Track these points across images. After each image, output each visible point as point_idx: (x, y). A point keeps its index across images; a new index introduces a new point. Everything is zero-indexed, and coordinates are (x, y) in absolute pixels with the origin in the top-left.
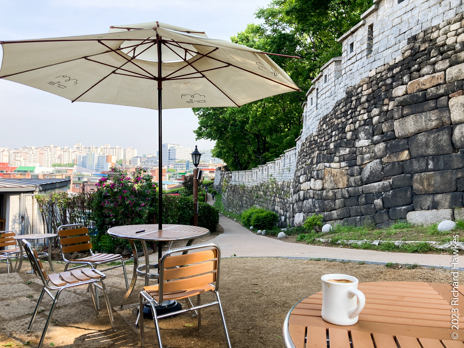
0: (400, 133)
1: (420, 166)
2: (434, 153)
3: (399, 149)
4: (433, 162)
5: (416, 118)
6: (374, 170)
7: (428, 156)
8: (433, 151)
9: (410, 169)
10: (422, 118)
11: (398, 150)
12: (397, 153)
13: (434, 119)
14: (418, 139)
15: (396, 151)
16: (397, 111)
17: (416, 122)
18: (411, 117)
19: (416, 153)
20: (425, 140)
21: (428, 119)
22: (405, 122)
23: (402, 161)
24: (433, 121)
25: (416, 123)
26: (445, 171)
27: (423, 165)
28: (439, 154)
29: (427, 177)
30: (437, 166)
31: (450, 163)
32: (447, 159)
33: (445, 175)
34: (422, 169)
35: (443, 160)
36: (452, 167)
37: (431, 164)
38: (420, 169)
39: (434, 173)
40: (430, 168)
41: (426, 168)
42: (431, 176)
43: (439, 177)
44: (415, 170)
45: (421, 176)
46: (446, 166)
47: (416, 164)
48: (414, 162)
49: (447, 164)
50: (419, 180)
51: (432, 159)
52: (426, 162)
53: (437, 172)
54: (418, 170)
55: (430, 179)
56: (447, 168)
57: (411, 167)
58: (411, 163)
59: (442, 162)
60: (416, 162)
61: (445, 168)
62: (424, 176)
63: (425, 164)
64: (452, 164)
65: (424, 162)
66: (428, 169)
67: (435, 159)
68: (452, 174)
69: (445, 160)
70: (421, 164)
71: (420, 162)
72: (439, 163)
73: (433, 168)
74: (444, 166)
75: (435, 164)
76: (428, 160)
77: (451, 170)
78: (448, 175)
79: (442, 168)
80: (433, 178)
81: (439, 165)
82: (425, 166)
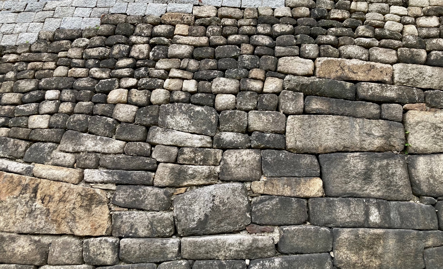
0: (301, 142)
1: (352, 214)
2: (379, 194)
3: (299, 172)
4: (379, 211)
5: (341, 123)
6: (224, 204)
7: (368, 197)
8: (378, 191)
9: (327, 218)
10: (354, 127)
11: (297, 174)
12: (294, 179)
13: (377, 134)
14: (347, 162)
15: (289, 174)
16: (293, 100)
17: (340, 130)
18: (330, 119)
19: (341, 188)
20: (363, 167)
21: (366, 131)
22: (316, 125)
23: (307, 198)
24: (375, 137)
25: (341, 132)
26: (406, 232)
27: (358, 213)
28: (389, 199)
29: (370, 238)
30: (388, 220)
31: (412, 218)
32: (405, 209)
33: (406, 239)
34: (357, 221)
35: (398, 211)
36: (416, 226)
37: (375, 214)
38: (353, 221)
39: (385, 233)
40: (372, 221)
41: (364, 221)
42: (378, 238)
43: (394, 241)
44: (340, 220)
45: (358, 236)
46: (404, 222)
47: (341, 209)
48: (336, 204)
49: (407, 218)
50: (353, 243)
51: (376, 206)
52: (364, 209)
53: (389, 231)
54: (348, 222)
55: (376, 243)
56: (408, 226)
57: (330, 214)
58: (330, 206)
59: (396, 213)
60: (341, 204)
61: (404, 226)
62: (365, 235)
63: (363, 213)
64: (416, 220)
65: (361, 207)
66: (369, 222)
67: (382, 206)
68: (417, 239)
69: (401, 211)
70: (355, 210)
71: (352, 206)
72: (392, 215)
73: (380, 223)
74: (402, 222)
75: (382, 215)
76: (367, 206)
77: (416, 232)
78: (410, 239)
79: (399, 225)
80: (382, 241)
81: (391, 219)
82: (364, 216)
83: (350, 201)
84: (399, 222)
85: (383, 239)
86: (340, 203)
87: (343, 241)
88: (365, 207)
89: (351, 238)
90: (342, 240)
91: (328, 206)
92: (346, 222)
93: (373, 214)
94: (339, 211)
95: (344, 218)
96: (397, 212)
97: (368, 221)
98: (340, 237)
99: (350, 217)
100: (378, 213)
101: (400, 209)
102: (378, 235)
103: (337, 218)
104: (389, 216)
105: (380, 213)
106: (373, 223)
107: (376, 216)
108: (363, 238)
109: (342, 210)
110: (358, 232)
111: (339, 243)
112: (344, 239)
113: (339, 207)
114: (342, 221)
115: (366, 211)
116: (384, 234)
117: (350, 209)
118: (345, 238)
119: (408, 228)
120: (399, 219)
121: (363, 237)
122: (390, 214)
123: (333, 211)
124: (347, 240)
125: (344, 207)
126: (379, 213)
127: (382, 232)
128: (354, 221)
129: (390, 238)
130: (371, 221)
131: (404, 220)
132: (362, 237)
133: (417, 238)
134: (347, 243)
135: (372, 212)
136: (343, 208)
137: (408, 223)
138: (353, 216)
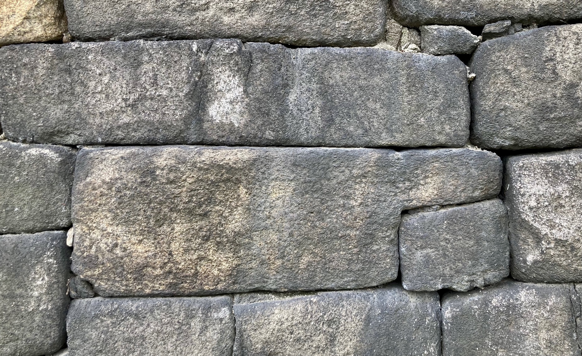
2: (254, 20)
4: (246, 85)
7: (210, 35)
9: (56, 113)
26: (339, 156)
27: (165, 93)
28: (291, 37)
29: (198, 180)
30: (275, 114)
31: (371, 105)
32: (346, 75)
33: (335, 181)
34: (160, 123)
35: (321, 81)
36: (379, 134)
37: (230, 96)
38: (143, 121)
39: (255, 160)
40: (218, 119)
41: (186, 121)
42: (228, 180)
43: (290, 190)
44: (98, 121)
45: (152, 172)
46: (337, 120)
47: (106, 79)
48: (88, 62)
49: (351, 107)
50: (132, 197)
51: (237, 64)
52: (190, 77)
53: (275, 155)
54: (128, 125)
55: (219, 197)
56: (348, 134)
57: (67, 98)
58: (68, 71)
59: (308, 90)
60: (107, 62)
61: (334, 135)
62: (177, 170)
63: (186, 89)
64: (381, 113)
65: (178, 71)
66: (206, 125)
67: (259, 67)
68: (376, 180)
69: (331, 82)
70: (155, 83)
71: (146, 67)
72: (292, 97)
73: (246, 126)
74: (330, 122)
75: (258, 100)
76: (204, 64)
77: (375, 154)
78: (350, 182)
79: (314, 133)
80: (242, 191)
81: (287, 111)
82: (186, 104)
83: (141, 51)
84: (316, 122)
85: (249, 183)
86: (105, 60)
87: (98, 192)
88: (193, 71)
89: (124, 181)
90: (94, 189)
91: (61, 70)
92: (119, 127)
93: (223, 96)
94: (96, 87)
95: (112, 111)
96: (314, 86)
97: (200, 121)
98: (88, 179)
99: (133, 106)
100: (241, 89)
101: (326, 74)
102: (230, 169)
103: (89, 113)
104: (282, 100)
105: (250, 89)
106: (221, 126)
107: (231, 102)
108: (171, 182)
109: (108, 85)
110: (155, 159)
111: (82, 199)
112: (100, 187)
113: (98, 71)
114: (106, 122)
115: (196, 83)
116: (252, 164)
117: (137, 79)
118: (104, 182)
119: (350, 142)
120: (317, 110)
121: (172, 176)
122: (288, 93)
123: (78, 89)
124: (110, 189)
125: (118, 74)
126: (245, 91)
127: (246, 157)
128: (148, 122)
129: (276, 179)
130: (212, 121)
131: (338, 115)
132: (168, 179)
133: (377, 176)
134: (111, 197)
135: (219, 87)
136: (113, 78)
137: (350, 124)
138: (148, 104)
